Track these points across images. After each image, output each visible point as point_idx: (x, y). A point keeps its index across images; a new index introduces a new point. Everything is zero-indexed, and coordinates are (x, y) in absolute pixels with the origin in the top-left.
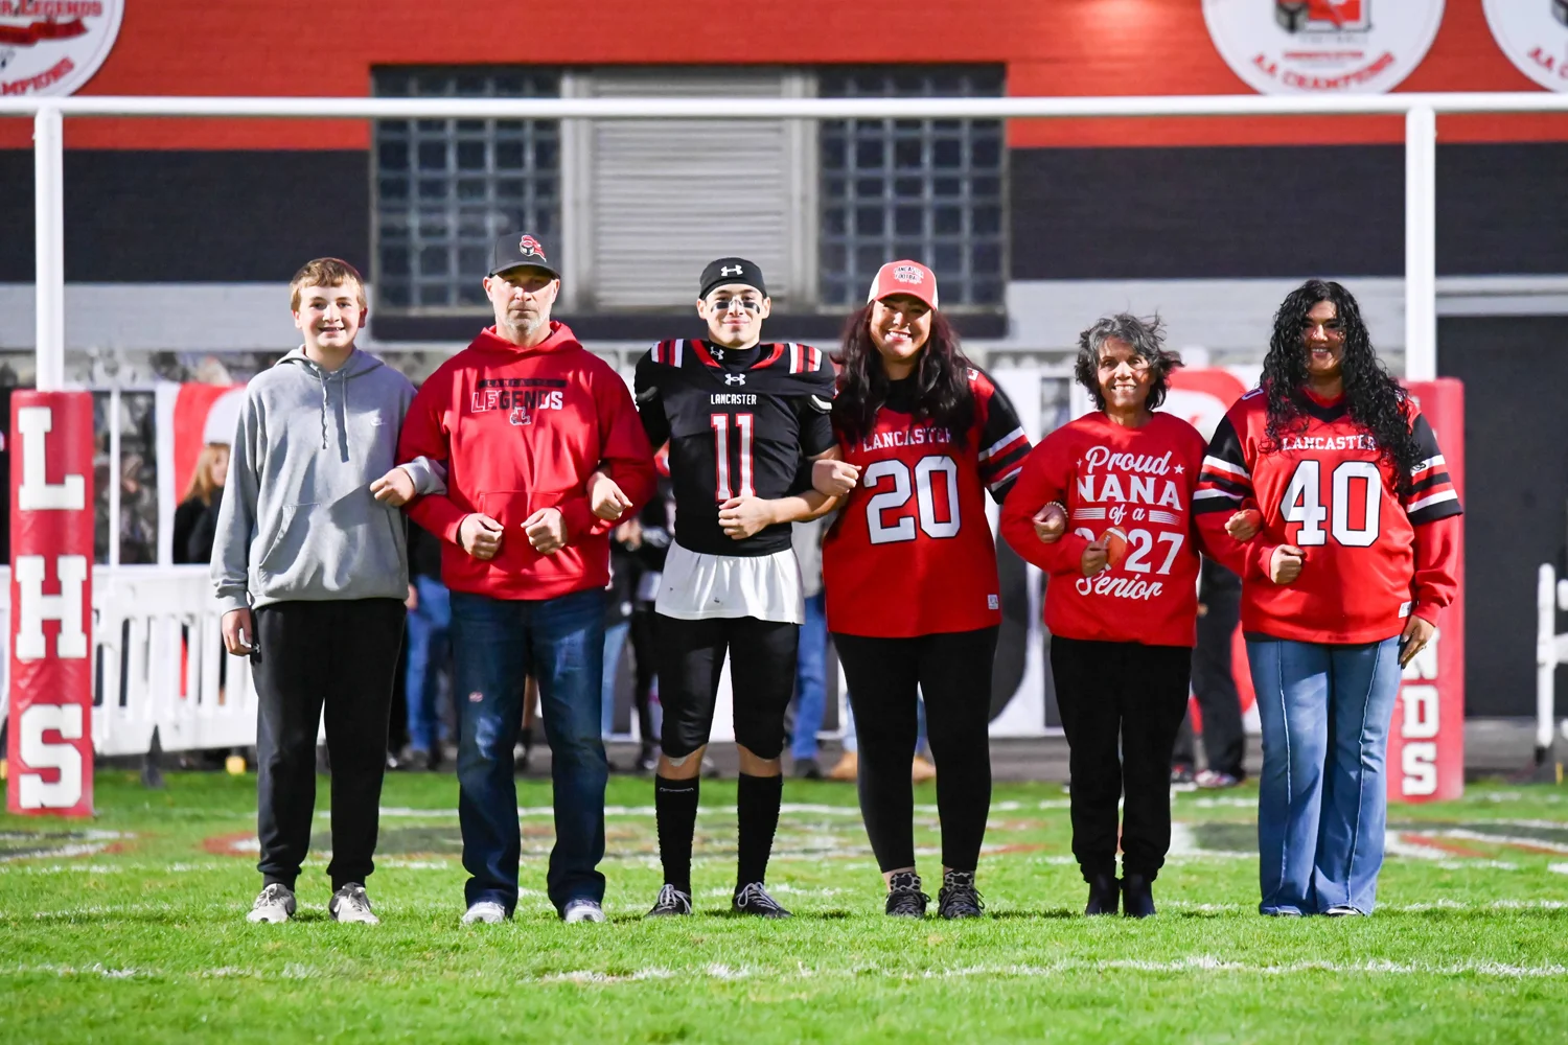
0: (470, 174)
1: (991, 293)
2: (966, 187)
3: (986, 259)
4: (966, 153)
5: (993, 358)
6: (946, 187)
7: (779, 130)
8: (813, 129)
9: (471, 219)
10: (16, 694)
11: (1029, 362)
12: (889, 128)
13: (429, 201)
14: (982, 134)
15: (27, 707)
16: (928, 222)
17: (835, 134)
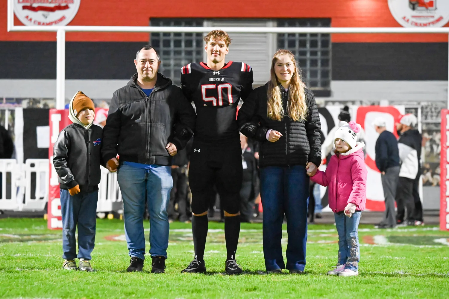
0: (177, 49)
1: (326, 84)
2: (319, 54)
3: (325, 74)
4: (319, 44)
5: (327, 103)
6: (314, 53)
7: (266, 37)
8: (275, 37)
9: (178, 62)
10: (50, 195)
11: (337, 104)
12: (297, 36)
13: (166, 57)
14: (324, 38)
15: (53, 199)
16: (308, 63)
17: (282, 38)
